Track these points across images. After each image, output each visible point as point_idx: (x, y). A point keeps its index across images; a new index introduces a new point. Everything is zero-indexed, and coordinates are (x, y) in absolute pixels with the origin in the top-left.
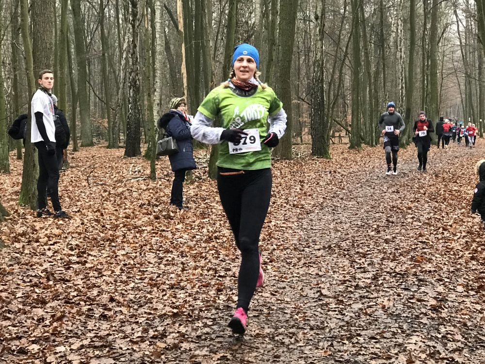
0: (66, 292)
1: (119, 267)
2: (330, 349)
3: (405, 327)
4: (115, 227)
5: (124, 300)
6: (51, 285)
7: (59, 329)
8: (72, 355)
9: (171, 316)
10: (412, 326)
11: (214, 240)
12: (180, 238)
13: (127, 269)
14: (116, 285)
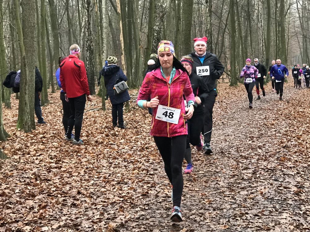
0: (48, 188)
1: (84, 169)
2: (228, 224)
3: (277, 207)
5: (87, 193)
6: (38, 184)
7: (44, 215)
10: (282, 206)
11: (145, 149)
12: (123, 149)
13: (89, 171)
14: (82, 183)
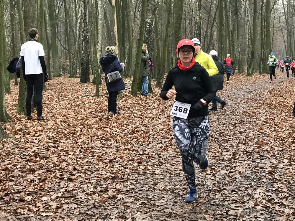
0: (47, 164)
1: (79, 149)
3: (253, 184)
4: (76, 126)
5: (82, 169)
6: (37, 161)
7: (43, 187)
8: (52, 202)
9: (111, 178)
10: (257, 184)
11: (136, 133)
12: (115, 131)
13: (84, 150)
14: (77, 160)
